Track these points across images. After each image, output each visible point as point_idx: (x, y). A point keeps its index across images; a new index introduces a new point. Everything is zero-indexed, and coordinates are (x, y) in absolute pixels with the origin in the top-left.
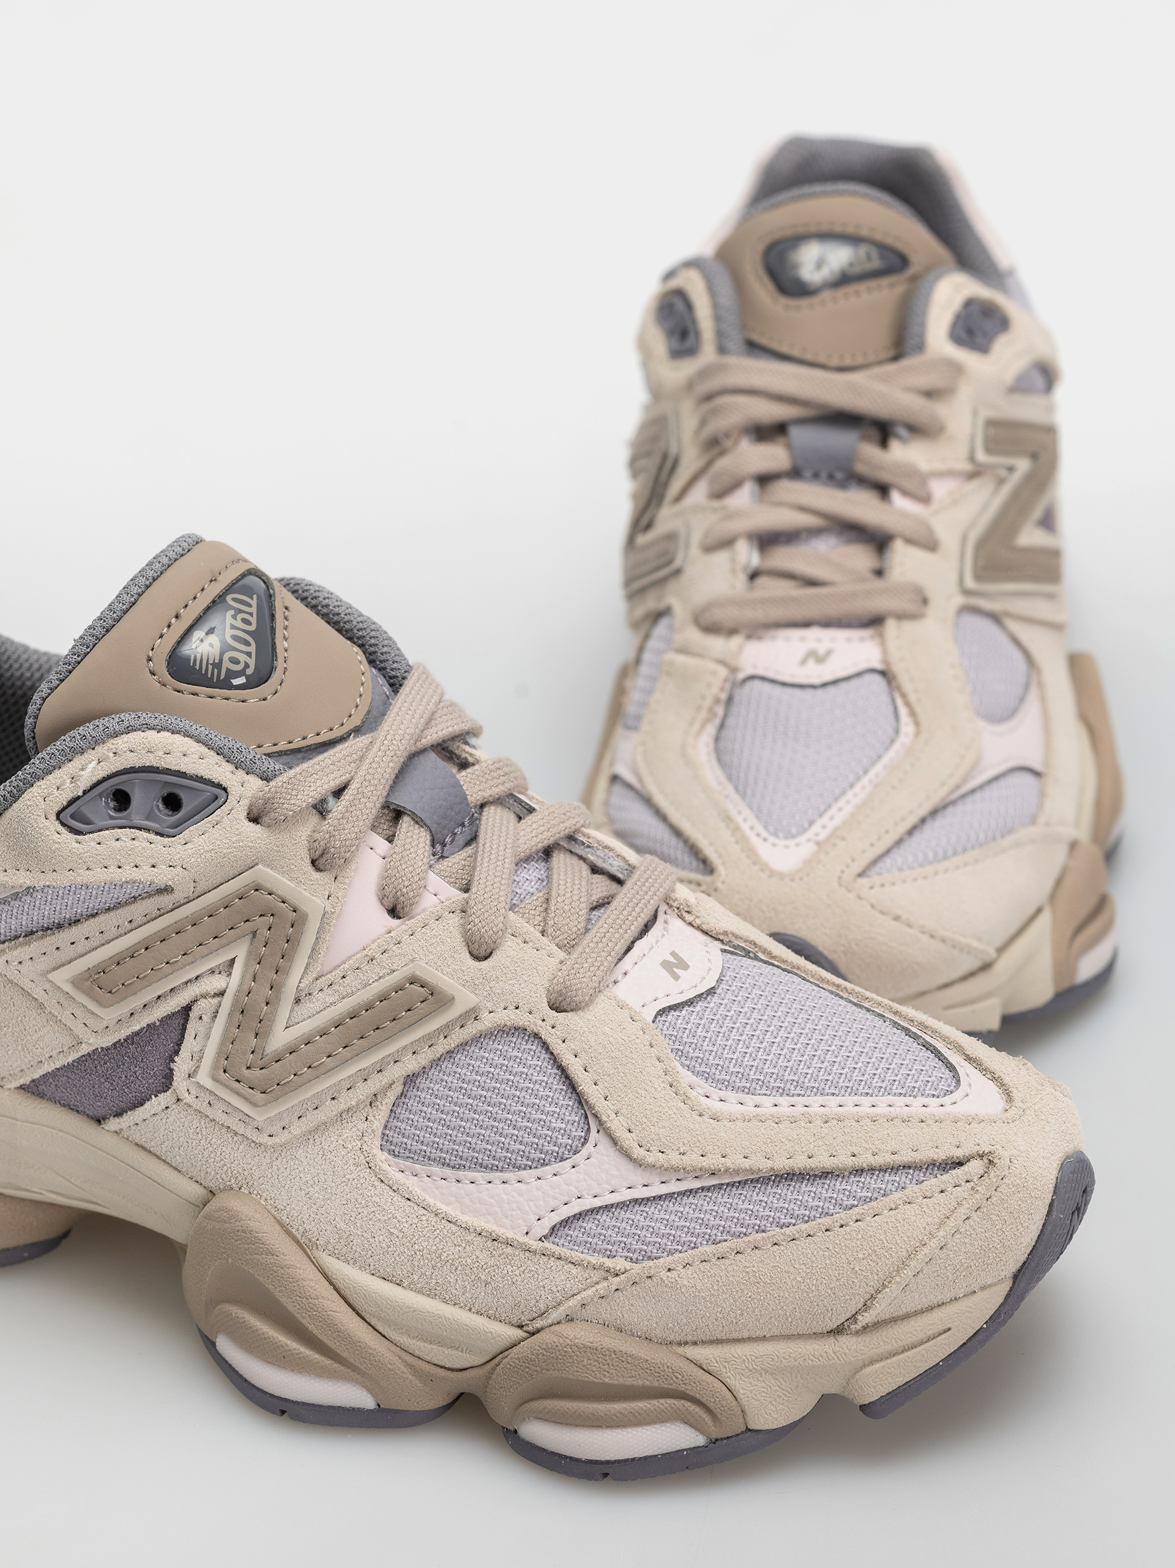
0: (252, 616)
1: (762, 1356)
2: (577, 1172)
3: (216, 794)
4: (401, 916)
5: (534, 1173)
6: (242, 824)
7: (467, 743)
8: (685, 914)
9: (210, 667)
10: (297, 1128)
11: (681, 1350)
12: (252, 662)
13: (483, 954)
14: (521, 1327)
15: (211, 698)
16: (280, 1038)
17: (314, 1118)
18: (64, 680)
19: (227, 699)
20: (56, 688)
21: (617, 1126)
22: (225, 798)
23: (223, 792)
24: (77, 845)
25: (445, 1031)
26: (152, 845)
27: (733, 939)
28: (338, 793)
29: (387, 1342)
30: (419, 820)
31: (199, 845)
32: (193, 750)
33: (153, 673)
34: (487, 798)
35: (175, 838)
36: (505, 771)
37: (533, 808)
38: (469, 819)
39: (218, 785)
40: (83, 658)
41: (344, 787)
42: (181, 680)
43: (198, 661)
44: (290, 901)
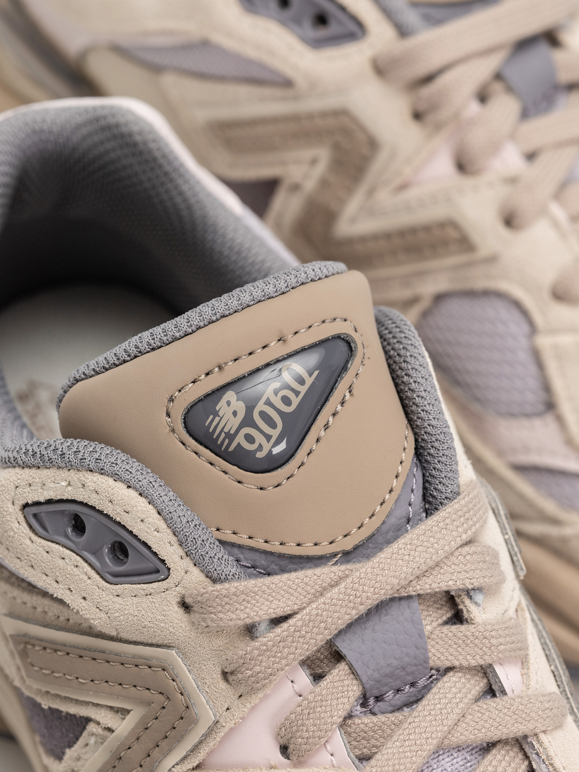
0: (297, 396)
3: (156, 568)
4: (290, 758)
6: (171, 608)
7: (470, 597)
9: (223, 435)
12: (268, 448)
15: (211, 464)
18: (99, 374)
19: (226, 473)
20: (91, 377)
22: (166, 576)
23: (166, 570)
24: (28, 542)
26: (89, 581)
28: (277, 621)
30: (356, 674)
31: (127, 605)
32: (151, 520)
33: (168, 415)
34: (457, 663)
35: (111, 586)
36: (494, 641)
37: (505, 691)
38: (422, 682)
39: (163, 561)
40: (121, 364)
41: (285, 618)
42: (191, 435)
43: (214, 424)
44: (188, 695)
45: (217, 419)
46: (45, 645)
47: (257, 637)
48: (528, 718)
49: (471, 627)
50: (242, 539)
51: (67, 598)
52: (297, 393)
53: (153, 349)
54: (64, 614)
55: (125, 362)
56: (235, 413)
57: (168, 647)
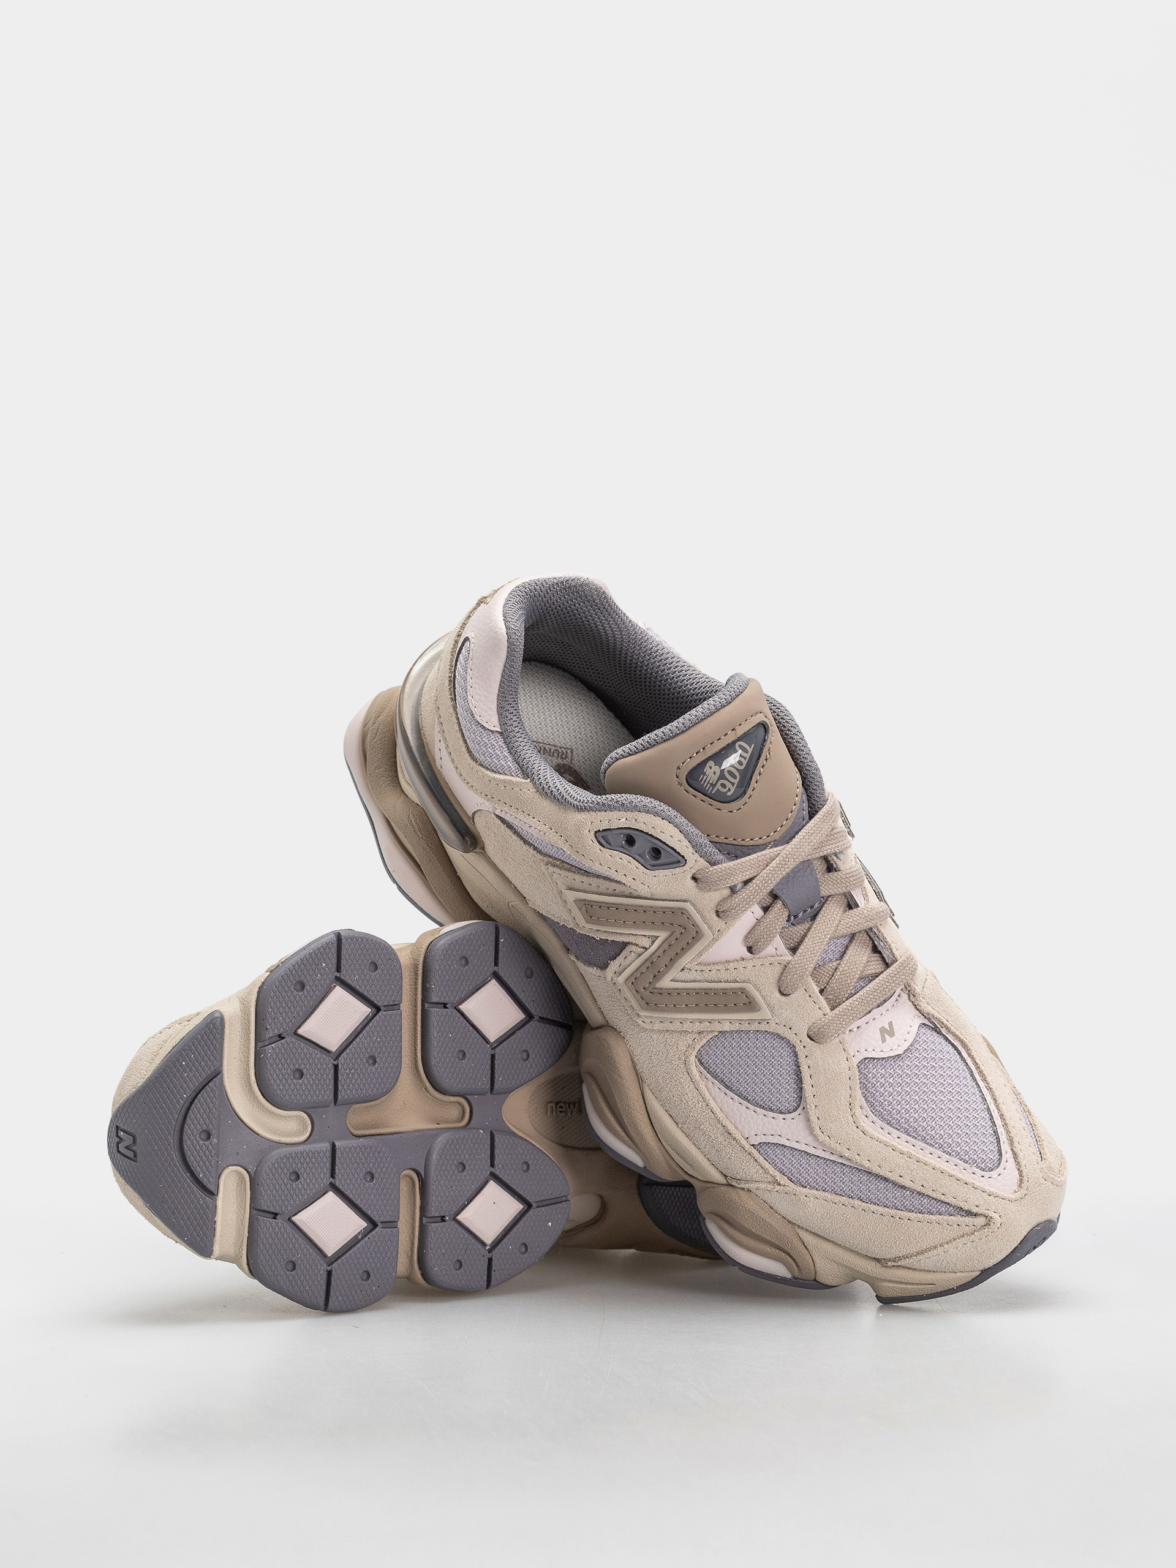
0: (745, 760)
1: (835, 1255)
2: (784, 1123)
3: (679, 860)
4: (753, 952)
5: (764, 1111)
6: (687, 879)
7: (837, 857)
8: (911, 996)
9: (709, 785)
10: (657, 1026)
11: (798, 1230)
12: (733, 789)
13: (785, 993)
14: (726, 1176)
15: (702, 802)
16: (666, 983)
17: (667, 1025)
19: (710, 806)
21: (813, 1114)
22: (684, 864)
23: (684, 861)
24: (600, 850)
25: (750, 1022)
26: (637, 870)
27: (931, 1018)
28: (746, 882)
29: (660, 1145)
30: (785, 905)
31: (660, 881)
33: (677, 777)
34: (833, 893)
35: (651, 872)
36: (851, 879)
37: (858, 904)
38: (816, 905)
39: (683, 857)
40: (645, 750)
41: (750, 880)
42: (690, 786)
43: (704, 780)
44: (697, 926)
45: (706, 777)
46: (600, 904)
47: (737, 892)
48: (872, 918)
49: (839, 873)
50: (722, 839)
51: (623, 880)
52: (745, 758)
53: (665, 741)
54: (619, 888)
55: (648, 748)
56: (715, 773)
57: (685, 901)
